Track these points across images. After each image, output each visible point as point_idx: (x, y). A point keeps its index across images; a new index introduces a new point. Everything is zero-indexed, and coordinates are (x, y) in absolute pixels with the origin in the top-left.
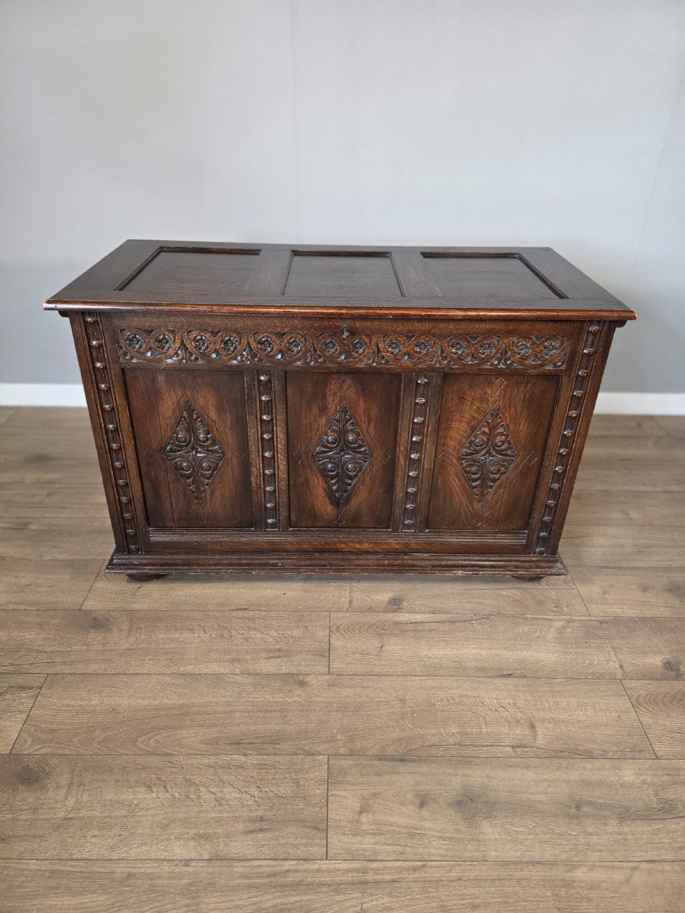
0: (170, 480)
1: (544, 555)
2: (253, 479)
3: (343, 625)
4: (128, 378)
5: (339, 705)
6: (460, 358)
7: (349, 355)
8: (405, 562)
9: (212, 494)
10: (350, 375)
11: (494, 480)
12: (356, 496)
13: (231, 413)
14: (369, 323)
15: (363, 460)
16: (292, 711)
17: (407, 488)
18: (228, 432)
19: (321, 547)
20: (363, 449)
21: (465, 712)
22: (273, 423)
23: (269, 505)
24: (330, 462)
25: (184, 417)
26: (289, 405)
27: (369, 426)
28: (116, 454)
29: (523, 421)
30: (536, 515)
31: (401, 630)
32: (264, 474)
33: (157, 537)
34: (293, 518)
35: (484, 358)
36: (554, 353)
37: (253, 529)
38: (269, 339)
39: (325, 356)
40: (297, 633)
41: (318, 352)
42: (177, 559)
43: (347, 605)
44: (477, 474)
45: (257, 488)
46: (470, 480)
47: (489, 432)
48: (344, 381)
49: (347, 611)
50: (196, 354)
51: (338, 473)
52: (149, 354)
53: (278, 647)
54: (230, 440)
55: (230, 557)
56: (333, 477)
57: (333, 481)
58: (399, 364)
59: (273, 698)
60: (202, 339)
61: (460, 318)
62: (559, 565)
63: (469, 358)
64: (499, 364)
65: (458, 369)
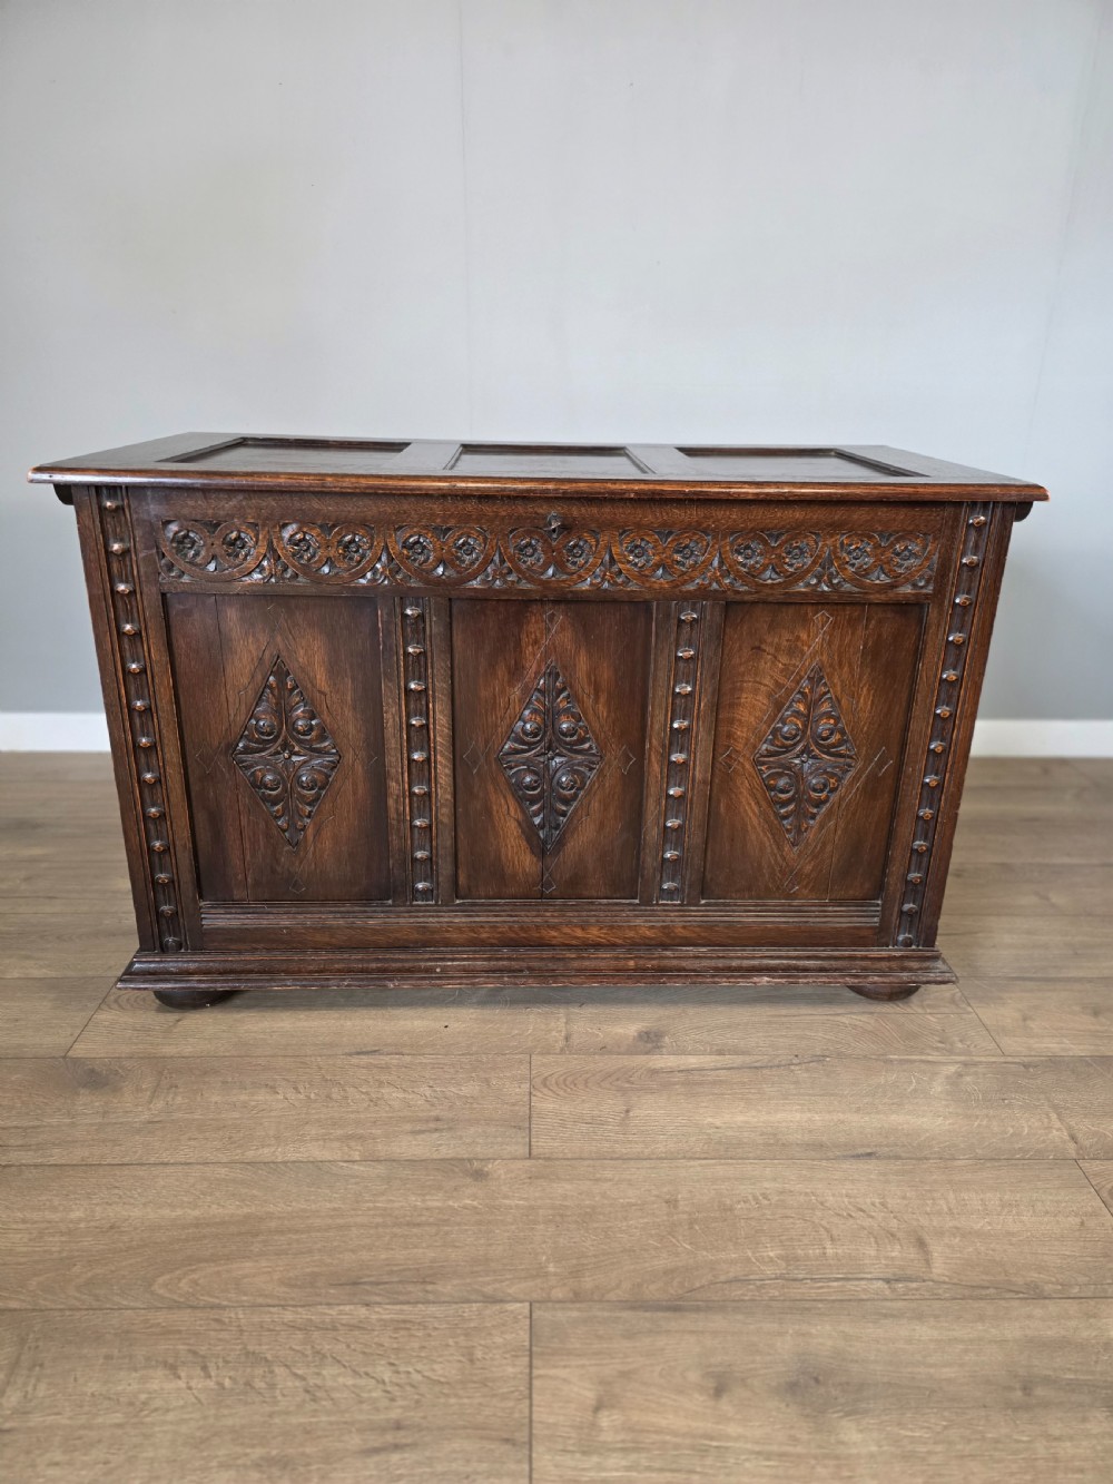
0: (241, 808)
1: (914, 947)
2: (391, 802)
3: (556, 1076)
4: (173, 613)
5: (550, 1212)
6: (753, 574)
7: (560, 566)
8: (666, 963)
9: (318, 833)
10: (563, 606)
11: (819, 804)
12: (575, 836)
13: (353, 679)
14: (595, 510)
15: (586, 766)
16: (459, 1224)
17: (665, 821)
18: (348, 713)
19: (513, 935)
20: (587, 746)
21: (791, 1220)
22: (427, 696)
23: (419, 854)
24: (529, 771)
25: (270, 687)
26: (456, 662)
27: (597, 700)
28: (146, 756)
29: (865, 689)
30: (895, 869)
31: (660, 1081)
32: (412, 794)
33: (217, 920)
34: (462, 880)
35: (792, 574)
36: (913, 564)
37: (390, 902)
38: (421, 540)
39: (519, 571)
40: (469, 1089)
41: (508, 564)
42: (250, 962)
43: (561, 1043)
44: (788, 792)
45: (399, 822)
46: (776, 803)
47: (805, 712)
48: (551, 618)
49: (562, 1051)
50: (294, 566)
51: (543, 791)
52: (212, 567)
53: (433, 1114)
54: (351, 729)
55: (346, 956)
56: (533, 801)
57: (535, 808)
58: (647, 585)
59: (423, 1201)
60: (304, 539)
61: (750, 497)
62: (939, 964)
63: (768, 573)
64: (819, 582)
65: (750, 593)
